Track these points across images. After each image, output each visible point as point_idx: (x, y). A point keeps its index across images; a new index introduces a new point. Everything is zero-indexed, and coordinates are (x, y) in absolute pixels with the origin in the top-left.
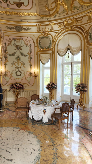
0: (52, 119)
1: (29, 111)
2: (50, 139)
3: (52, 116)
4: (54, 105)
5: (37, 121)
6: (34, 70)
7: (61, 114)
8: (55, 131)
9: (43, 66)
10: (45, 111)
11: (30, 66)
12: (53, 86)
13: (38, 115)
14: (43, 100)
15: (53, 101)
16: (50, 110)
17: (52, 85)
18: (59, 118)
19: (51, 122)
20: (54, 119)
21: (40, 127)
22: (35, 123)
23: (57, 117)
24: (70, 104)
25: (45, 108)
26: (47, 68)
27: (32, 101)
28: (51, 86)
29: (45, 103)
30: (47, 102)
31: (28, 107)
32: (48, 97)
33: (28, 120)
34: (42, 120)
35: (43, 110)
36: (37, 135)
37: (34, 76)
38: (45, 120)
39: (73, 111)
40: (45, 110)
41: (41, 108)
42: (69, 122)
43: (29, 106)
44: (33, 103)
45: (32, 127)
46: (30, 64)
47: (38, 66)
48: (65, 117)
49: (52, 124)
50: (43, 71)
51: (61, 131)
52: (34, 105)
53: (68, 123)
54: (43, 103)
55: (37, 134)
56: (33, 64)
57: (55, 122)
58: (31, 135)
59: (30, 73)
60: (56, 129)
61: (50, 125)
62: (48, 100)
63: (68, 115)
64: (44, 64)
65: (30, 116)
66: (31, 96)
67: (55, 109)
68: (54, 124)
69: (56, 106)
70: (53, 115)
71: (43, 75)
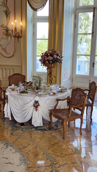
0: (51, 119)
1: (6, 105)
3: (51, 115)
4: (54, 94)
5: (22, 124)
6: (15, 23)
7: (69, 109)
8: (56, 141)
10: (36, 105)
11: (7, 14)
13: (23, 113)
14: (33, 85)
15: (53, 86)
16: (47, 102)
17: (52, 55)
18: (64, 117)
19: (48, 125)
20: (54, 120)
21: (26, 134)
22: (17, 127)
23: (60, 115)
25: (37, 99)
27: (10, 85)
29: (37, 89)
30: (41, 87)
31: (3, 97)
33: (4, 122)
34: (30, 121)
35: (33, 102)
37: (15, 37)
38: (37, 122)
40: (36, 102)
41: (30, 99)
43: (5, 95)
44: (13, 90)
45: (12, 134)
46: (5, 9)
47: (23, 15)
48: (77, 116)
49: (50, 128)
51: (68, 142)
52: (14, 93)
54: (33, 89)
55: (21, 147)
56: (11, 10)
57: (56, 124)
59: (7, 30)
60: (59, 137)
61: (45, 130)
62: (42, 85)
63: (82, 111)
65: (7, 115)
66: (10, 77)
67: (58, 100)
68: (55, 130)
69: (60, 96)
70: (54, 112)
71: (34, 34)
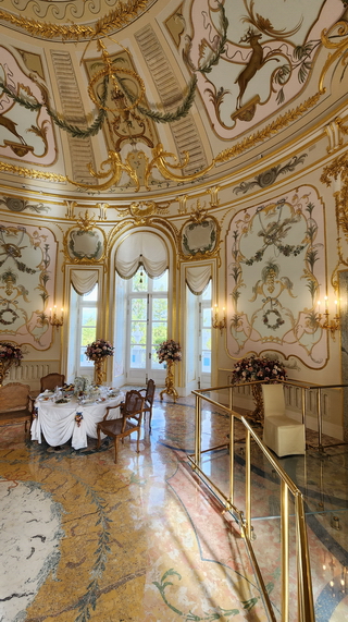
0: (99, 435)
1: (34, 422)
2: (90, 495)
3: (98, 430)
4: (104, 400)
5: (58, 448)
6: (54, 308)
7: (123, 420)
8: (105, 469)
9: (79, 300)
10: (79, 418)
11: (44, 297)
12: (105, 348)
13: (60, 431)
14: (75, 389)
15: (101, 389)
16: (95, 412)
17: (100, 347)
18: (117, 432)
19: (94, 445)
20: (103, 436)
21: (64, 463)
22: (49, 454)
23: (110, 429)
24: (143, 394)
25: (80, 409)
26: (89, 304)
27: (42, 391)
28: (100, 350)
29: (81, 395)
30: (87, 391)
31: (30, 410)
32: (90, 379)
33: (29, 447)
34: (70, 442)
35: (74, 414)
36: (53, 491)
37: (53, 325)
38: (80, 442)
39: (150, 410)
40: (79, 414)
41: (70, 410)
42: (142, 438)
43: (33, 407)
44: (46, 399)
45: (41, 466)
46: (42, 292)
47: (66, 298)
48: (133, 427)
49: (97, 450)
50: (79, 312)
51: (121, 467)
52: (49, 404)
53: (138, 442)
54: (75, 395)
55: (54, 487)
56: (50, 292)
57: (106, 443)
58: (37, 491)
59: (43, 317)
60: (110, 462)
61: (91, 453)
62: (88, 387)
63: (139, 420)
64: (80, 294)
65: (35, 435)
66: (42, 380)
67: (108, 408)
68: (105, 450)
69: (111, 402)
70: (103, 425)
71: (79, 321)
